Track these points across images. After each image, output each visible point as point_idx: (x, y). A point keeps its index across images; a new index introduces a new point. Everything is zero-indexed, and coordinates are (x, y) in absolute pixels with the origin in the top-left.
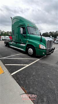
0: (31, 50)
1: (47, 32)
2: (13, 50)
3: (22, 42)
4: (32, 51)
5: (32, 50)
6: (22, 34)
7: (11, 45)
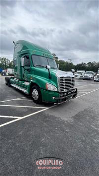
0: (35, 93)
1: (84, 62)
2: (13, 91)
3: (26, 80)
4: (37, 94)
5: (37, 91)
6: (23, 67)
7: (13, 83)
